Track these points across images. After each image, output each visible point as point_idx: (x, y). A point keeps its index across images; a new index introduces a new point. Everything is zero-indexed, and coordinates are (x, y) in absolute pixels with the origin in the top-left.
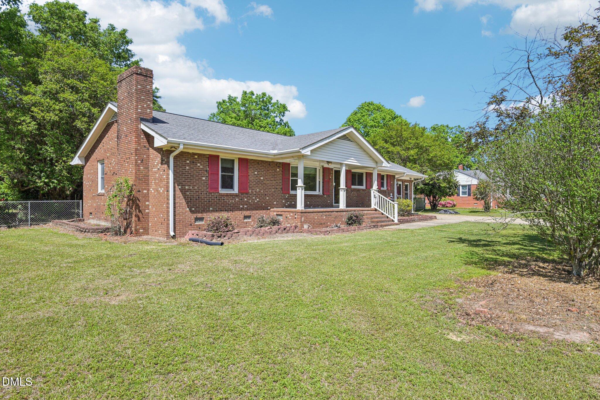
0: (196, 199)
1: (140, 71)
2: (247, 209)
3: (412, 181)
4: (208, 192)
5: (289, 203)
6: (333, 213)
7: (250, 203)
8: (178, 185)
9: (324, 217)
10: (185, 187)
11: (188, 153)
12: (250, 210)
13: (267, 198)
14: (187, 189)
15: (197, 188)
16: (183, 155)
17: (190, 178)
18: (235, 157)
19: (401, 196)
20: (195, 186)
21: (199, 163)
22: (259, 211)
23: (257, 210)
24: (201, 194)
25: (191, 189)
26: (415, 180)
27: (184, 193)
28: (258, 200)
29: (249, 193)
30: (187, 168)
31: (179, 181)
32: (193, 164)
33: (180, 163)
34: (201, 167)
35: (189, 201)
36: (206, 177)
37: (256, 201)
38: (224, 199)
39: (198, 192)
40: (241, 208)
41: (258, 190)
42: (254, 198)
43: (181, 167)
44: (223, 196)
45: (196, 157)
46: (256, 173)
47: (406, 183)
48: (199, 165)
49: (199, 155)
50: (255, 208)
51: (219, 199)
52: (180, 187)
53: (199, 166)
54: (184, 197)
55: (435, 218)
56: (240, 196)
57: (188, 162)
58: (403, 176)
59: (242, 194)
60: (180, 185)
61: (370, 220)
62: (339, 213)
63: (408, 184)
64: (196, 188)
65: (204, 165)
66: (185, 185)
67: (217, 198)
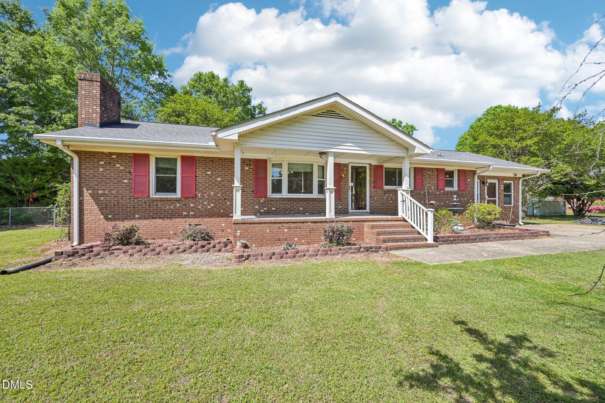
0: (114, 205)
1: (83, 76)
2: (194, 216)
3: (519, 178)
4: (131, 196)
5: (265, 209)
6: (305, 224)
7: (198, 209)
8: (87, 190)
9: (286, 230)
10: (98, 192)
11: (102, 153)
12: (199, 217)
13: (228, 203)
14: (101, 194)
15: (116, 192)
16: (95, 156)
17: (105, 181)
18: (177, 155)
19: (497, 199)
20: (112, 190)
21: (118, 164)
22: (214, 219)
23: (211, 217)
24: (122, 199)
25: (107, 194)
26: (524, 176)
27: (97, 199)
28: (212, 205)
29: (198, 197)
30: (101, 169)
31: (88, 185)
32: (109, 165)
33: (90, 165)
34: (122, 168)
35: (104, 208)
36: (129, 179)
37: (209, 207)
38: (157, 205)
39: (118, 196)
40: (185, 215)
41: (212, 193)
42: (206, 203)
43: (92, 169)
44: (156, 201)
45: (114, 157)
46: (209, 173)
47: (505, 182)
48: (118, 165)
49: (119, 155)
50: (207, 215)
51: (150, 205)
52: (90, 192)
53: (118, 168)
54: (96, 203)
55: (547, 234)
56: (182, 201)
57: (102, 163)
58: (487, 171)
59: (186, 198)
60: (90, 190)
61: (375, 237)
62: (318, 224)
63: (512, 182)
64: (114, 192)
65: (125, 166)
66: (98, 190)
67: (146, 203)
